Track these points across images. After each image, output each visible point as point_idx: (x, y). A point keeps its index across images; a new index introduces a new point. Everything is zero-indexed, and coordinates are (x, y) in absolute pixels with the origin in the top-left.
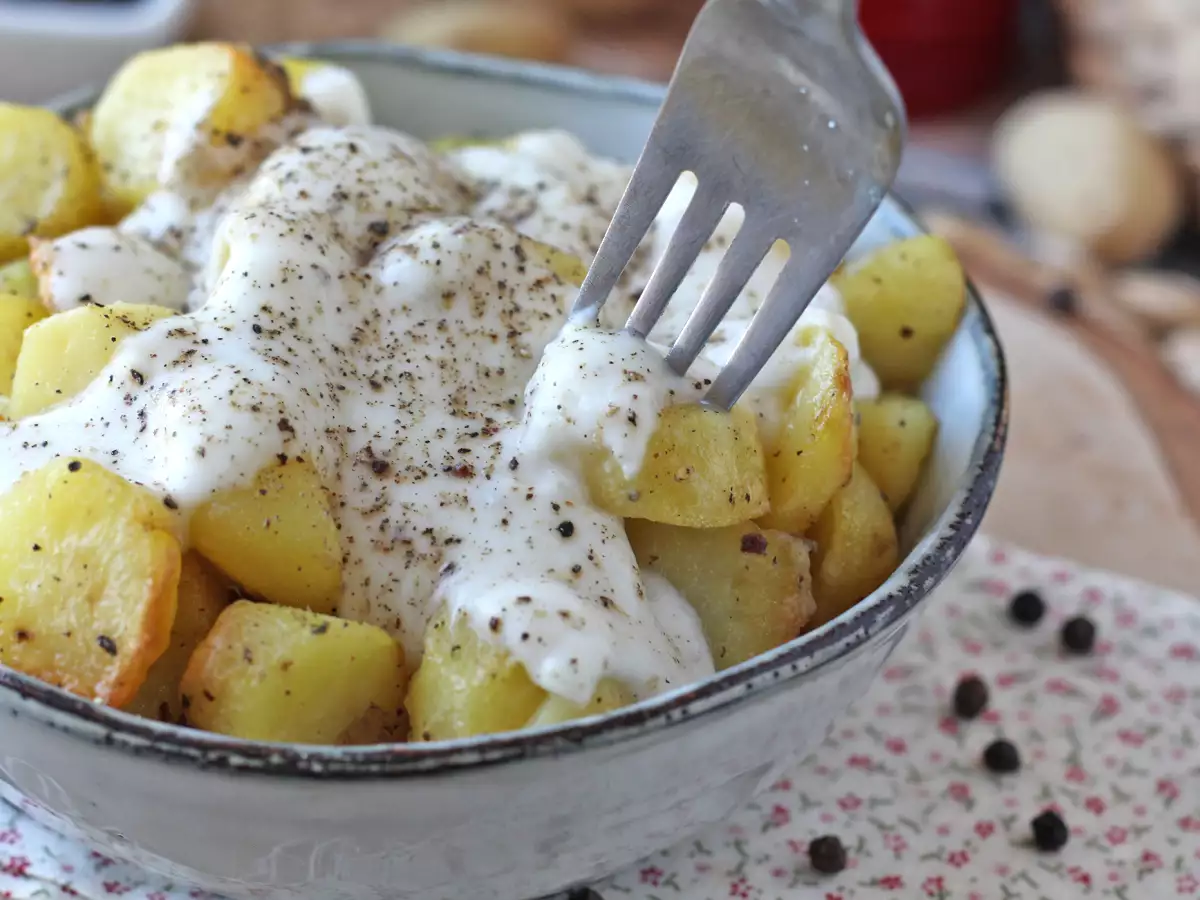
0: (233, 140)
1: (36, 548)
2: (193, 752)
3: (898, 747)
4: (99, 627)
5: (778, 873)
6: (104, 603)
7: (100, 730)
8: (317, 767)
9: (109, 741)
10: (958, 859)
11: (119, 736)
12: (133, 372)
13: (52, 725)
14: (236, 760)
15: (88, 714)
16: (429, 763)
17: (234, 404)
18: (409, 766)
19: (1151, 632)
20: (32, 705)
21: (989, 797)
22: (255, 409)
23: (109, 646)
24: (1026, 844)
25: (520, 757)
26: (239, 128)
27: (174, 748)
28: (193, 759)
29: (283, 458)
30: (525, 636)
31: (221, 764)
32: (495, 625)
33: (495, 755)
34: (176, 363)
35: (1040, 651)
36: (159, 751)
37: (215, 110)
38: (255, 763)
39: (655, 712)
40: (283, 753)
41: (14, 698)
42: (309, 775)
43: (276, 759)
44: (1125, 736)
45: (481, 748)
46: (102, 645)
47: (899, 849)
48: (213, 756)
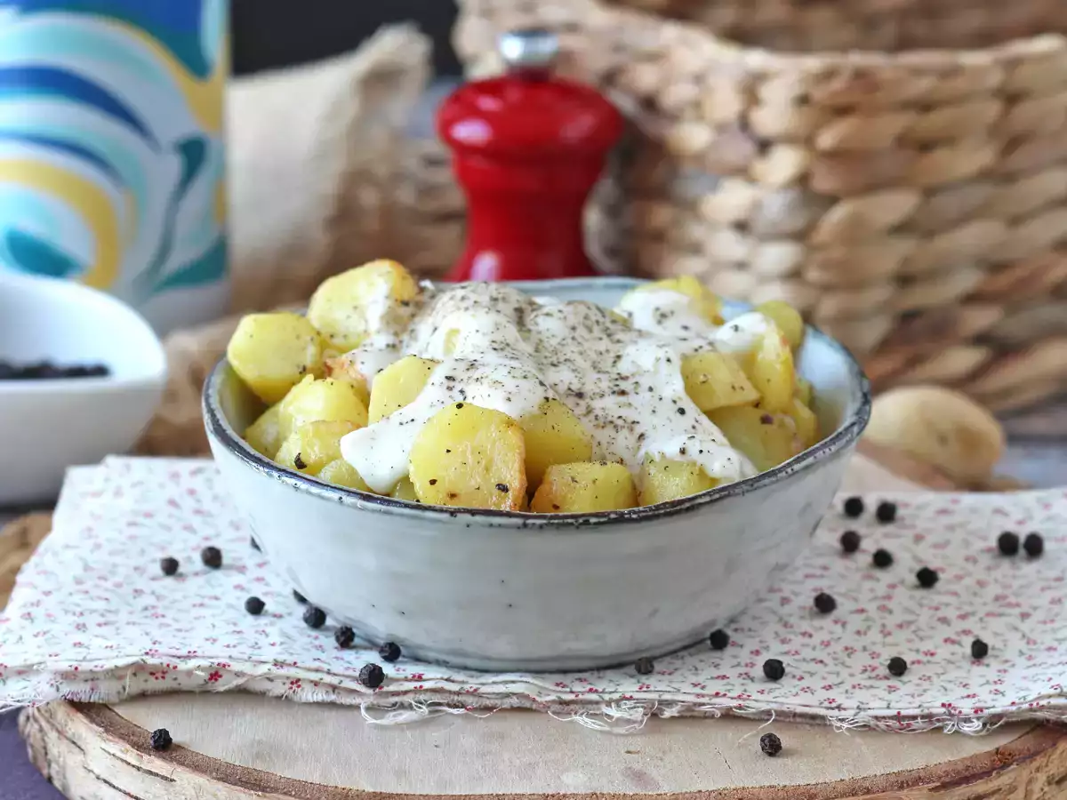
0: (406, 304)
1: (448, 451)
2: (570, 521)
3: (825, 568)
4: (494, 481)
5: (802, 618)
6: (494, 468)
7: (519, 521)
8: (634, 516)
9: (525, 525)
10: (889, 597)
11: (530, 521)
12: (446, 377)
13: (491, 525)
14: (593, 520)
15: (508, 515)
16: (687, 505)
17: (514, 377)
18: (678, 508)
19: (919, 508)
20: (478, 518)
21: (885, 577)
22: (525, 377)
23: (503, 488)
24: (917, 587)
25: (729, 495)
26: (406, 298)
27: (561, 521)
28: (572, 524)
29: (547, 399)
30: (701, 451)
31: (586, 523)
32: (683, 451)
33: (717, 496)
34: (468, 369)
35: (869, 525)
36: (553, 524)
37: (392, 290)
38: (602, 520)
39: (780, 470)
40: (616, 513)
41: (468, 517)
42: (631, 520)
43: (613, 516)
44: (936, 546)
45: (708, 494)
46: (499, 489)
47: (856, 600)
48: (581, 521)
